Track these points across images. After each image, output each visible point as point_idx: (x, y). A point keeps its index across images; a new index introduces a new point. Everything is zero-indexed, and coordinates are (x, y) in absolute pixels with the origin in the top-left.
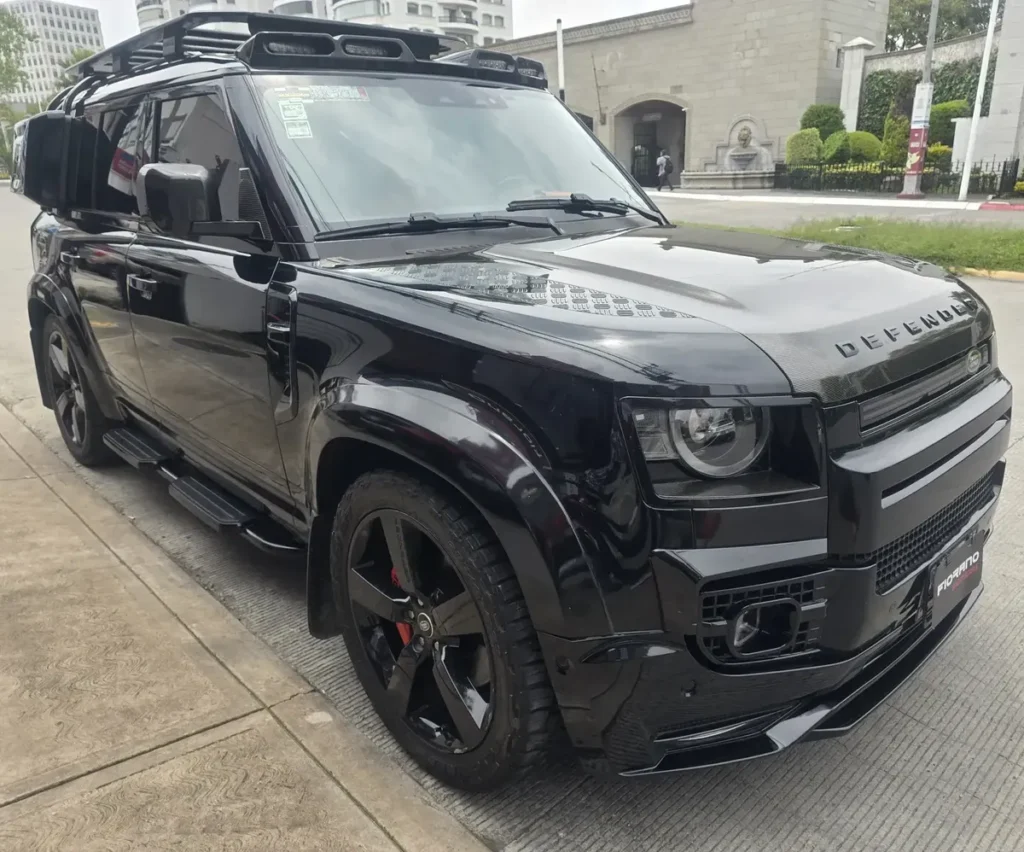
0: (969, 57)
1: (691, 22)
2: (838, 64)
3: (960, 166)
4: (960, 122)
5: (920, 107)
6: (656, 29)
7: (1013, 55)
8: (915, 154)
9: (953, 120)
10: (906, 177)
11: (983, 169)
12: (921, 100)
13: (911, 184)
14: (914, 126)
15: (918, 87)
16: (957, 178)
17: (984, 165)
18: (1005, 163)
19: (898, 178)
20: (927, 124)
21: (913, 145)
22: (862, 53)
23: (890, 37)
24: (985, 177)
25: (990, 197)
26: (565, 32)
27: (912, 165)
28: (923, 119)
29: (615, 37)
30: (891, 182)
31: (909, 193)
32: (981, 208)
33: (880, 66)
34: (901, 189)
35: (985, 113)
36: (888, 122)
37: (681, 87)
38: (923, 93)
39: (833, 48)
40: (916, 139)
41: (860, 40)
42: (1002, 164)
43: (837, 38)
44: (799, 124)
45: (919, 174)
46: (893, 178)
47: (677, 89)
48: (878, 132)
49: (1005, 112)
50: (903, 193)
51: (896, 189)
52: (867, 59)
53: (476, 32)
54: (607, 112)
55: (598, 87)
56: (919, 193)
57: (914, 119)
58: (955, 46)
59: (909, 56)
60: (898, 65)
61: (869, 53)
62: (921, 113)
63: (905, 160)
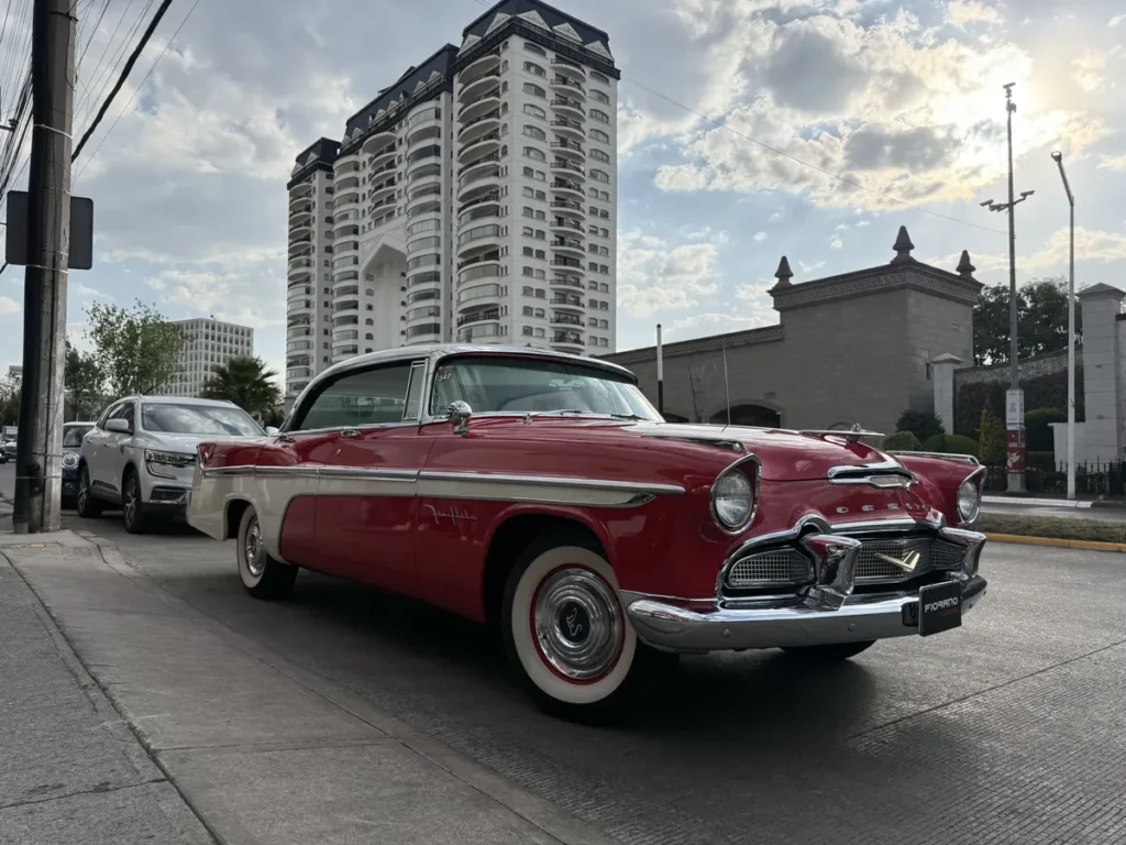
0: (1057, 370)
1: (782, 340)
2: (928, 376)
3: (1064, 465)
4: (1057, 426)
5: (1013, 410)
6: (748, 345)
7: (1099, 366)
8: (1014, 454)
9: (1050, 424)
10: (1009, 475)
11: (1089, 470)
12: (1013, 404)
13: (1015, 482)
14: (1009, 428)
15: (1008, 392)
16: (1064, 477)
17: (1089, 465)
18: (1111, 464)
19: (1001, 476)
20: (1023, 427)
21: (1011, 445)
22: (949, 368)
23: (978, 356)
24: (1092, 477)
25: (1101, 497)
26: (665, 347)
27: (1014, 465)
28: (1017, 421)
29: (712, 351)
30: (994, 480)
31: (1016, 491)
32: (1092, 506)
33: (971, 379)
34: (1006, 487)
35: (1080, 418)
36: (984, 425)
37: (774, 393)
38: (1014, 400)
39: (921, 363)
40: (1013, 440)
41: (947, 356)
42: (1108, 466)
43: (925, 354)
44: (896, 427)
45: (1023, 473)
46: (996, 477)
47: (772, 395)
48: (975, 436)
49: (1101, 418)
50: (1008, 490)
51: (1000, 487)
52: (956, 372)
53: (582, 331)
54: (702, 415)
55: (694, 393)
56: (1025, 490)
57: (1008, 421)
58: (1042, 362)
59: (998, 370)
60: (988, 378)
61: (958, 367)
62: (1015, 416)
63: (1006, 460)
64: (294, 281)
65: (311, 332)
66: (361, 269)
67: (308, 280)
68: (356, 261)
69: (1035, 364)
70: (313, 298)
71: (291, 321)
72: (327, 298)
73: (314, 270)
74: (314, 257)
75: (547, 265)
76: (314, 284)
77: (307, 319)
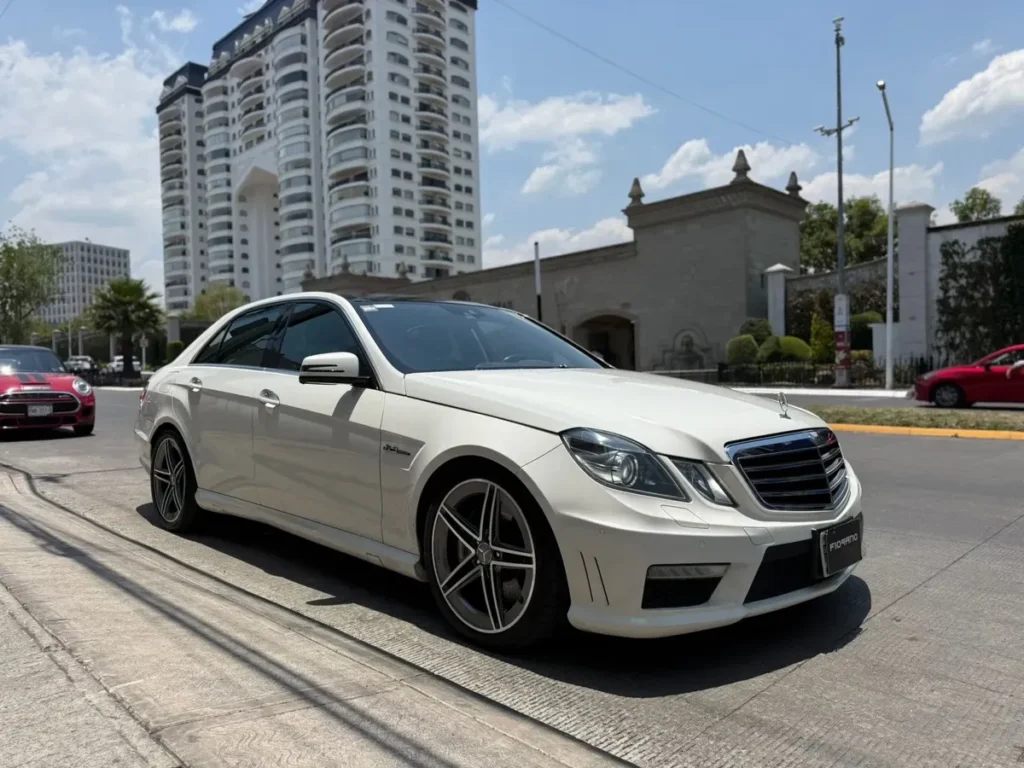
0: (874, 277)
1: (635, 256)
2: (763, 285)
3: (882, 363)
4: (876, 327)
5: (840, 313)
6: (606, 260)
7: (912, 274)
8: (841, 352)
9: (870, 326)
10: (837, 372)
11: (904, 364)
12: (840, 309)
13: (841, 378)
14: (837, 329)
15: (837, 297)
16: (883, 371)
17: (903, 361)
18: (922, 357)
19: (830, 373)
20: (849, 329)
21: (839, 344)
22: (781, 277)
23: (803, 266)
24: (906, 370)
27: (841, 361)
28: (844, 323)
29: (573, 267)
30: (823, 376)
31: (842, 384)
32: (908, 394)
33: (799, 287)
34: (834, 381)
35: (896, 318)
36: (814, 327)
37: (629, 304)
38: (841, 304)
39: (757, 273)
40: (842, 340)
41: (779, 267)
42: (920, 359)
43: (759, 266)
44: (737, 330)
45: (847, 369)
46: (825, 373)
47: (626, 305)
48: (806, 337)
49: (913, 318)
50: (836, 384)
51: (828, 382)
52: (787, 281)
53: (450, 249)
54: (566, 325)
55: (558, 306)
57: (836, 323)
58: (861, 270)
59: (823, 279)
60: (814, 285)
61: (790, 277)
62: (842, 320)
63: (834, 357)
64: (169, 203)
65: (187, 252)
66: (234, 190)
67: (181, 202)
68: (229, 183)
69: (854, 273)
70: (189, 220)
71: (167, 243)
72: (201, 219)
73: (187, 193)
74: (187, 179)
75: (415, 187)
76: (188, 206)
77: (182, 241)
